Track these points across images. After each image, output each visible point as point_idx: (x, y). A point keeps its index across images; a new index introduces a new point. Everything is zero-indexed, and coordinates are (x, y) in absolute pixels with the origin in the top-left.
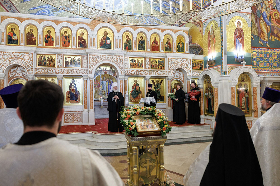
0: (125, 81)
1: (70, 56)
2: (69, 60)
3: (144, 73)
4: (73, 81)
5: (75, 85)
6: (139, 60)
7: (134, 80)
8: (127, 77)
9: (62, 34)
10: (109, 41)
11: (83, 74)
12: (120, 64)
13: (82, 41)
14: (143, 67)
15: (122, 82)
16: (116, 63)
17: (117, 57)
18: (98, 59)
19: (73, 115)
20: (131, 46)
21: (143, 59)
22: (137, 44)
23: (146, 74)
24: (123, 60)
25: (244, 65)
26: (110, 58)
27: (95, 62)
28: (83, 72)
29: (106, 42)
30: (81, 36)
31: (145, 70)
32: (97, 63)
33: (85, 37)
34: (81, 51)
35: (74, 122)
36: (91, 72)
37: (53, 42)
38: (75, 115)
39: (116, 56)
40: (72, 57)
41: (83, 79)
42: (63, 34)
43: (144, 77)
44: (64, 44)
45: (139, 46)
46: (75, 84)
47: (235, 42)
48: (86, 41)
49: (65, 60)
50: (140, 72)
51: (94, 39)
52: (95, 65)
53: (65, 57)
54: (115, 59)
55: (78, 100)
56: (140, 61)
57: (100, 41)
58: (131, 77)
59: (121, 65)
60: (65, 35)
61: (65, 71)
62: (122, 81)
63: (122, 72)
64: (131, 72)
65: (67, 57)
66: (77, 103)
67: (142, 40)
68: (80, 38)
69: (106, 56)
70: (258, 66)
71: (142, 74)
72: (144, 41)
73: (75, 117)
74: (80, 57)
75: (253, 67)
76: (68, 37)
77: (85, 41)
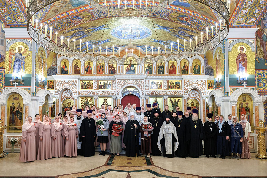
0: (146, 100)
1: (103, 81)
2: (103, 84)
3: (162, 93)
4: (105, 100)
5: (107, 103)
6: (158, 82)
7: (155, 99)
8: (147, 97)
9: (98, 64)
10: (133, 67)
11: (112, 94)
12: (141, 86)
13: (113, 68)
14: (161, 88)
15: (143, 101)
16: (138, 86)
17: (139, 81)
18: (124, 83)
20: (151, 71)
21: (162, 82)
22: (157, 69)
23: (164, 94)
24: (144, 83)
25: (245, 86)
26: (133, 82)
27: (122, 85)
28: (112, 93)
29: (131, 68)
30: (112, 65)
31: (163, 90)
32: (123, 86)
33: (115, 66)
34: (111, 77)
36: (118, 93)
37: (91, 71)
39: (138, 80)
40: (105, 82)
41: (113, 98)
42: (99, 64)
43: (163, 96)
44: (99, 72)
45: (158, 70)
46: (107, 102)
47: (238, 65)
48: (116, 69)
49: (99, 84)
50: (158, 93)
51: (122, 66)
52: (122, 87)
53: (99, 82)
54: (137, 83)
56: (159, 83)
57: (126, 68)
58: (150, 96)
59: (142, 87)
60: (100, 65)
61: (99, 93)
62: (143, 100)
63: (143, 93)
64: (151, 93)
65: (101, 81)
67: (161, 65)
68: (111, 67)
69: (131, 80)
70: (264, 86)
71: (160, 94)
72: (163, 66)
74: (110, 81)
75: (258, 87)
76: (102, 67)
77: (115, 69)
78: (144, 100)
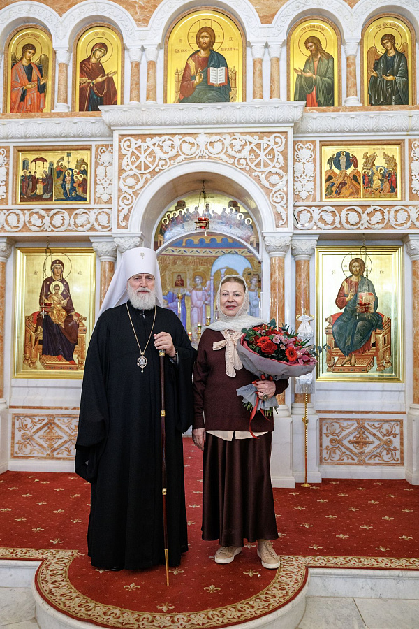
0: (298, 264)
1: (43, 155)
2: (39, 170)
3: (402, 217)
4: (57, 265)
5: (67, 286)
6: (374, 157)
7: (349, 258)
8: (305, 245)
9: (14, 58)
10: (222, 69)
11: (92, 229)
12: (270, 173)
13: (100, 79)
14: (393, 189)
15: (282, 269)
16: (249, 172)
17: (256, 140)
18: (159, 154)
19: (51, 424)
20: (329, 90)
21: (394, 151)
22: (363, 74)
23: (413, 226)
24: (284, 154)
26: (218, 146)
27: (147, 167)
28: (92, 219)
29: (206, 77)
30: (93, 60)
31: (407, 202)
32: (154, 173)
33: (110, 64)
34: (87, 124)
35: (52, 458)
36: (126, 218)
38: (58, 426)
39: (248, 138)
40: (53, 158)
41: (98, 256)
42: (19, 55)
44: (21, 101)
45: (374, 84)
46: (63, 281)
48: (117, 80)
49: (21, 173)
50: (378, 216)
51: (152, 65)
52: (146, 182)
53: (22, 157)
54: (245, 153)
55: (75, 356)
56: (380, 162)
57: (177, 74)
58: (328, 241)
59: (274, 179)
60: (25, 62)
61: (13, 220)
62: (282, 260)
63: (278, 216)
64: (329, 218)
65: (31, 157)
66: (71, 369)
67: (392, 53)
69: (202, 139)
71: (389, 226)
72: (402, 55)
73: (60, 433)
74: (85, 156)
76: (40, 70)
77: (110, 80)
78: (289, 262)
